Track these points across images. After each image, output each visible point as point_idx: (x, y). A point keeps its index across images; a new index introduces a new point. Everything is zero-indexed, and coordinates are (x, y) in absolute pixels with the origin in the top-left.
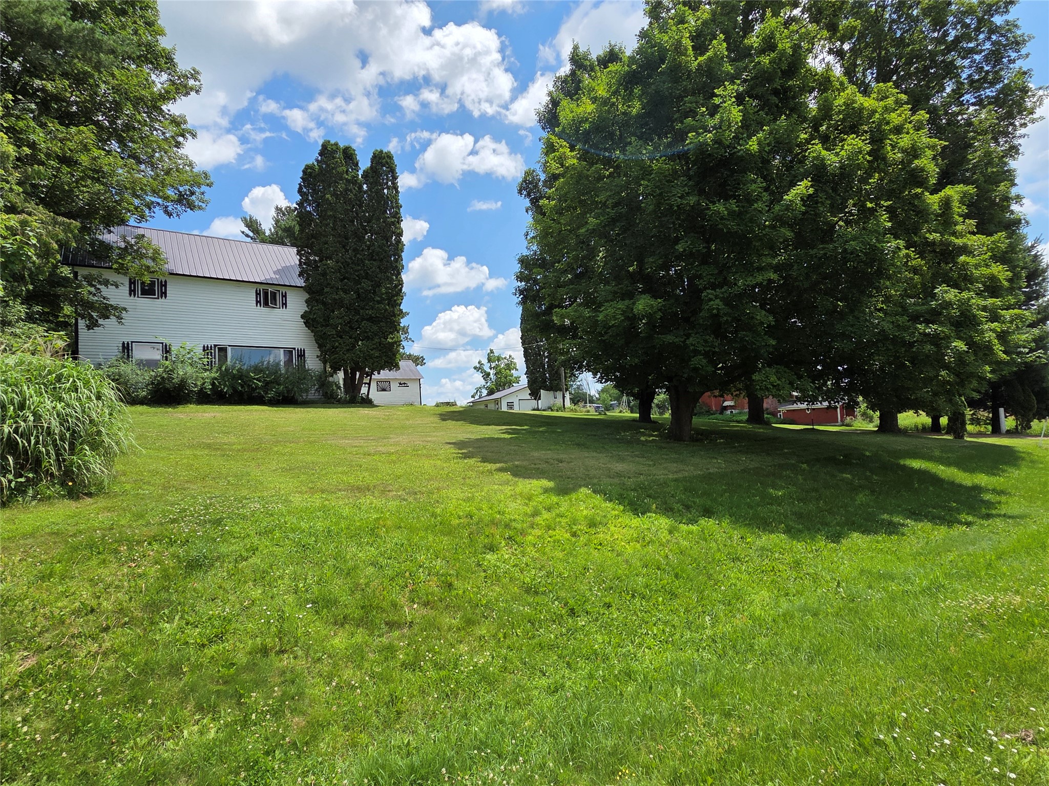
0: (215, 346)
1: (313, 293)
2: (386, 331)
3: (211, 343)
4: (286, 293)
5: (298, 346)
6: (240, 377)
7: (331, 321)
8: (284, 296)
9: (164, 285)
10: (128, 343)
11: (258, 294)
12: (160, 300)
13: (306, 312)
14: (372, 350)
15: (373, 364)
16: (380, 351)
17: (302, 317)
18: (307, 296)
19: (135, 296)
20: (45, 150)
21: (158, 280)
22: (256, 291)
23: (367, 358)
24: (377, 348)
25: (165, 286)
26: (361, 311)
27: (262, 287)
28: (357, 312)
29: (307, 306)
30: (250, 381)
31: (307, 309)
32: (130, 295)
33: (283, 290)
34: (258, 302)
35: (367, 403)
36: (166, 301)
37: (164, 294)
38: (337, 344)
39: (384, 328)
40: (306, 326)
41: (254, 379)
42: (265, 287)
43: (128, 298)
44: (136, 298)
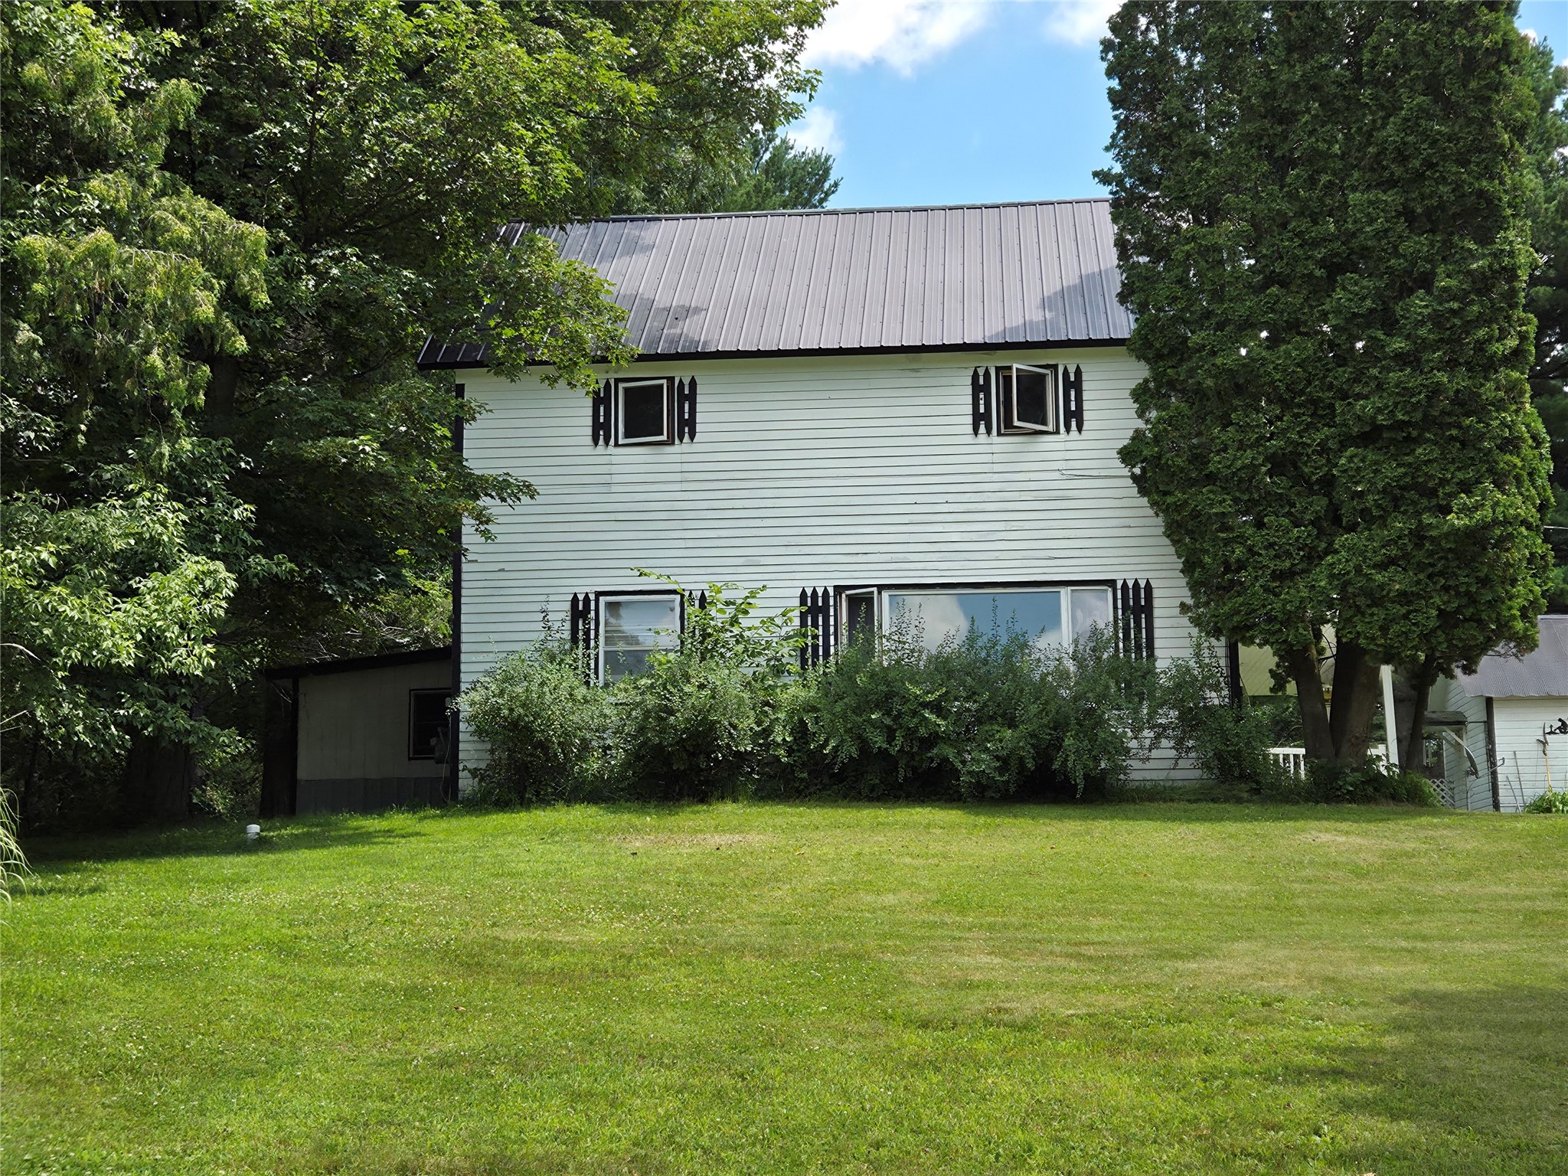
0: (839, 589)
1: (1160, 356)
2: (1443, 482)
3: (823, 581)
4: (1078, 372)
5: (1125, 573)
6: (884, 703)
7: (1215, 462)
8: (1074, 384)
9: (689, 396)
10: (587, 599)
11: (979, 388)
12: (677, 448)
13: (1138, 436)
14: (1382, 566)
15: (1384, 629)
16: (1420, 567)
17: (1127, 455)
18: (1139, 372)
19: (607, 443)
20: (288, 34)
21: (671, 380)
22: (975, 376)
23: (1361, 601)
24: (1406, 556)
25: (692, 398)
26: (1339, 407)
27: (990, 363)
28: (1322, 412)
29: (1141, 414)
30: (914, 713)
31: (1140, 424)
32: (596, 442)
33: (1067, 362)
34: (980, 418)
35: (1395, 798)
36: (695, 447)
37: (687, 427)
38: (1239, 551)
39: (1433, 470)
40: (1143, 492)
41: (926, 705)
42: (1000, 359)
43: (590, 450)
44: (611, 449)
